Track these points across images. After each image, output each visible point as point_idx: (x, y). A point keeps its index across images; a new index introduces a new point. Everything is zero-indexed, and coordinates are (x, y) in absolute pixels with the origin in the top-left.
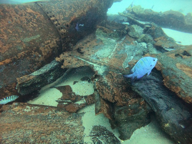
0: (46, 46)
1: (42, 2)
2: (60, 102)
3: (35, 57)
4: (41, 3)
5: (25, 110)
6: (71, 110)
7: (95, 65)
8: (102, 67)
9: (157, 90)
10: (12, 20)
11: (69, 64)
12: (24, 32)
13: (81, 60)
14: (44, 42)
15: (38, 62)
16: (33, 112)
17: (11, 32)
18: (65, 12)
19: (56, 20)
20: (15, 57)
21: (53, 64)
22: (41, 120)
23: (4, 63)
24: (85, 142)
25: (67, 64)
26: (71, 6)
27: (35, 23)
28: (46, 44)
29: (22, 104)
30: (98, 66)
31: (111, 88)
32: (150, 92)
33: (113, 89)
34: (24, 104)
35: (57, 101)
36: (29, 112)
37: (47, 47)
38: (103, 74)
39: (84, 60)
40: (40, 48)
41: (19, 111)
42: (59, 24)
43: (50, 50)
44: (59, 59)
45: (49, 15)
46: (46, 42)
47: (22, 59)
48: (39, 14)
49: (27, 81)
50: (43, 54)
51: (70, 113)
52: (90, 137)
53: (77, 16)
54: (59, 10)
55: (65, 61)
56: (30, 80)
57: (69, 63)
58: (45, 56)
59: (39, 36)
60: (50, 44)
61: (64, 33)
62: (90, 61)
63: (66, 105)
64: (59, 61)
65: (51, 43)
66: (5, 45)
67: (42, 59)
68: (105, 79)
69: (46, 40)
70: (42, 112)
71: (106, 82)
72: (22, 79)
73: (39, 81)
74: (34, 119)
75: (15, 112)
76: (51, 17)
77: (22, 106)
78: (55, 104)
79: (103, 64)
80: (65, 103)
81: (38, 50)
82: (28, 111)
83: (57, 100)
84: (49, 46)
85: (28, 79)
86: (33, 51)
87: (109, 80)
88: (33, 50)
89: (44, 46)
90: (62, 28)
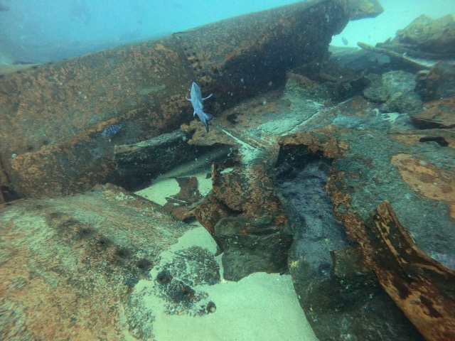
0: (171, 103)
1: (181, 33)
2: (170, 201)
3: (152, 120)
4: (181, 35)
5: (117, 197)
6: (179, 216)
7: (245, 145)
8: (256, 150)
9: (322, 200)
10: (134, 64)
11: (203, 138)
12: (145, 80)
13: (225, 134)
14: (169, 97)
15: (154, 129)
16: (125, 202)
17: (127, 80)
18: (217, 46)
19: (197, 61)
20: (123, 116)
21: (174, 134)
22: (127, 214)
23: (109, 123)
24: (160, 255)
25: (199, 138)
26: (232, 36)
27: (163, 66)
28: (172, 101)
29: (116, 187)
30: (251, 147)
31: (250, 189)
32: (307, 203)
33: (251, 191)
34: (118, 189)
35: (167, 198)
36: (121, 201)
37: (172, 106)
38: (251, 162)
39: (230, 135)
40: (162, 106)
41: (110, 196)
42: (200, 68)
43: (177, 111)
44: (187, 127)
45: (185, 52)
46: (172, 98)
47: (132, 121)
48: (172, 51)
49: (126, 152)
50: (165, 116)
51: (174, 218)
52: (174, 254)
53: (239, 53)
54: (208, 43)
55: (197, 132)
56: (130, 151)
57: (203, 136)
58: (168, 120)
59: (164, 86)
60: (179, 101)
61: (207, 84)
62: (239, 138)
63: (177, 207)
64: (186, 130)
65: (180, 98)
66: (115, 98)
67: (161, 124)
68: (248, 172)
69: (174, 94)
70: (136, 206)
71: (247, 176)
72: (120, 148)
73: (146, 157)
74: (120, 209)
75: (106, 196)
76: (189, 55)
77: (115, 190)
78: (163, 202)
79: (261, 145)
80: (175, 204)
81: (157, 109)
82: (120, 199)
83: (168, 196)
84: (177, 104)
85: (129, 149)
86: (149, 110)
87: (255, 175)
88: (149, 108)
89: (168, 103)
90: (204, 75)
